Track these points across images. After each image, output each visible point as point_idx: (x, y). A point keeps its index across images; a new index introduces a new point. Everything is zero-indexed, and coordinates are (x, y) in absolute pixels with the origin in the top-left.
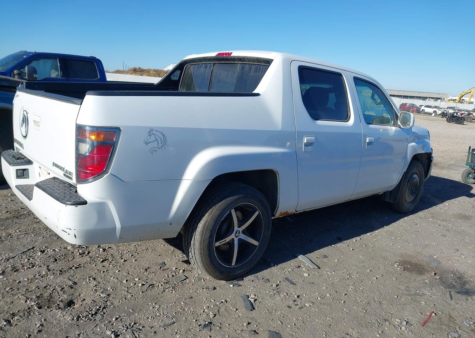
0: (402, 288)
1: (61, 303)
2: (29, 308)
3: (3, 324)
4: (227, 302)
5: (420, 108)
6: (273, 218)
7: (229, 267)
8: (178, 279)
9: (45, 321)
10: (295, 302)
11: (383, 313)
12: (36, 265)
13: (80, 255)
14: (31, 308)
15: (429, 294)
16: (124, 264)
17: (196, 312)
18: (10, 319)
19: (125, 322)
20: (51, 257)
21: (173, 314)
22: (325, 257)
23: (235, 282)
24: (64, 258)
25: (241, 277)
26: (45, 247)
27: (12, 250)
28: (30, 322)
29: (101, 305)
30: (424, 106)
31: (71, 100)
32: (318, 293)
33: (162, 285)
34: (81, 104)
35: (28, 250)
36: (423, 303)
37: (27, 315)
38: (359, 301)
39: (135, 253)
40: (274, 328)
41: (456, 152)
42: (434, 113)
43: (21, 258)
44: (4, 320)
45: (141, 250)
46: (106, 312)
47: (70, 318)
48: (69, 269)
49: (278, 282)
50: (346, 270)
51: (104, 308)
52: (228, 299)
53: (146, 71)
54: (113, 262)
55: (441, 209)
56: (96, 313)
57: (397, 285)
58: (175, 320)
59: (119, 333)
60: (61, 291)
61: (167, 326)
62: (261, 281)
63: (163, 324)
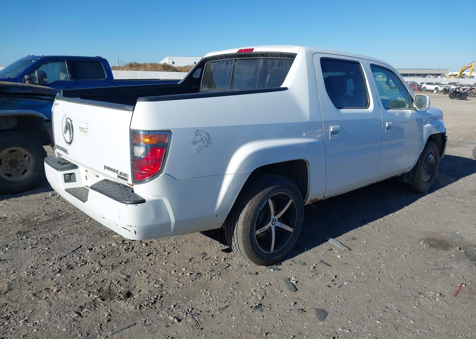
0: (431, 263)
1: (121, 294)
2: (94, 301)
3: (75, 316)
4: (271, 285)
5: (421, 86)
6: (304, 205)
7: (268, 253)
8: (221, 266)
9: (111, 311)
10: (333, 282)
11: (417, 287)
12: (89, 262)
13: (125, 251)
14: (95, 301)
15: (457, 267)
16: (168, 256)
17: (245, 296)
18: (80, 311)
19: (183, 308)
20: (100, 254)
21: (225, 299)
22: (354, 239)
23: (274, 267)
24: (112, 254)
25: (279, 262)
26: (91, 245)
27: (62, 250)
28: (98, 313)
29: (158, 295)
30: (425, 83)
31: (123, 107)
32: (353, 272)
33: (208, 273)
34: (133, 110)
35: (77, 249)
36: (453, 276)
37: (94, 307)
38: (392, 278)
39: (176, 245)
40: (319, 305)
41: (463, 129)
42: (435, 90)
43: (73, 257)
44: (74, 312)
45: (181, 242)
46: (164, 300)
47: (133, 307)
48: (120, 264)
49: (315, 265)
50: (375, 250)
51: (161, 297)
52: (271, 283)
53: (143, 65)
54: (158, 255)
55: (456, 186)
56: (155, 302)
57: (426, 261)
58: (228, 304)
59: (181, 318)
60: (117, 284)
61: (222, 310)
62: (298, 265)
63: (218, 308)
